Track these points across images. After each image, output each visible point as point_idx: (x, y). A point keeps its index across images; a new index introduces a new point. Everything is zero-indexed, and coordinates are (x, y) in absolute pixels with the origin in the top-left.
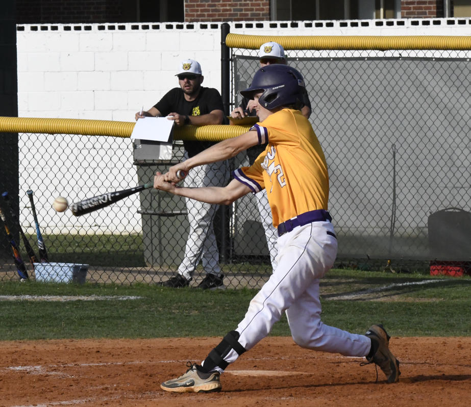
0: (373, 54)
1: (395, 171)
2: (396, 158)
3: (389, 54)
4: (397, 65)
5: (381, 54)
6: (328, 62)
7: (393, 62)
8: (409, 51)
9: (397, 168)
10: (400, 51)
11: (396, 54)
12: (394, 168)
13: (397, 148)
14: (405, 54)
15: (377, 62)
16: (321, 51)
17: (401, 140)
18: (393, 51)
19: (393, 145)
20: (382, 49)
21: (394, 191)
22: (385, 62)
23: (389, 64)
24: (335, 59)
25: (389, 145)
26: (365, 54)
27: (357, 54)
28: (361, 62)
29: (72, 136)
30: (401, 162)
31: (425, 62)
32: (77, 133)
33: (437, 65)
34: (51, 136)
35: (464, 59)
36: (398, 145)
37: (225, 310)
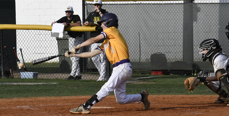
0: (132, 2)
3: (137, 2)
4: (140, 6)
5: (134, 2)
6: (117, 5)
7: (138, 5)
8: (144, 1)
9: (140, 40)
10: (141, 2)
11: (139, 2)
13: (140, 33)
15: (133, 5)
16: (115, 2)
23: (137, 6)
24: (120, 4)
25: (137, 32)
26: (129, 2)
27: (127, 2)
28: (128, 5)
29: (34, 30)
30: (141, 38)
31: (149, 5)
32: (36, 29)
33: (153, 6)
34: (27, 30)
35: (162, 4)
36: (140, 32)
37: (85, 87)
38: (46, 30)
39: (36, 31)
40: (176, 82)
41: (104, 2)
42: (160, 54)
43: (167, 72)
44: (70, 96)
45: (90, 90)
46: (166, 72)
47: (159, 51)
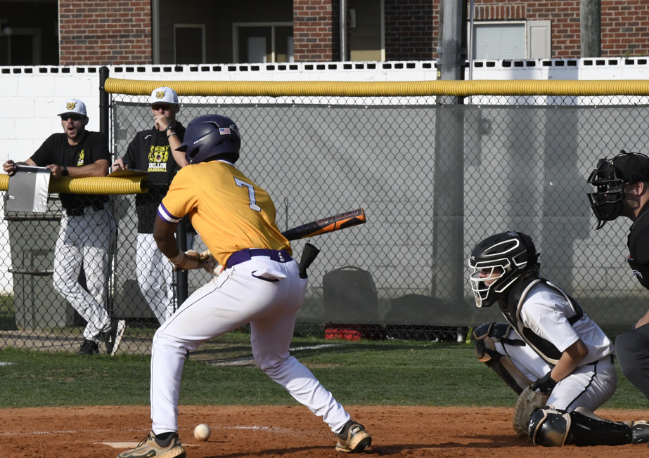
0: (264, 100)
1: (287, 227)
2: (289, 213)
3: (281, 100)
4: (289, 113)
5: (272, 100)
6: (215, 109)
7: (285, 109)
8: (302, 98)
9: (290, 224)
10: (293, 98)
11: (289, 100)
12: (286, 223)
13: (290, 202)
14: (298, 100)
15: (268, 109)
16: (207, 97)
17: (294, 193)
18: (285, 97)
19: (285, 199)
20: (274, 96)
22: (277, 109)
23: (281, 111)
24: (223, 106)
25: (281, 199)
26: (255, 100)
27: (246, 100)
28: (250, 109)
31: (320, 109)
33: (333, 112)
35: (362, 107)
36: (290, 199)
37: (104, 377)
40: (405, 364)
42: (354, 270)
43: (377, 329)
46: (373, 331)
47: (351, 262)
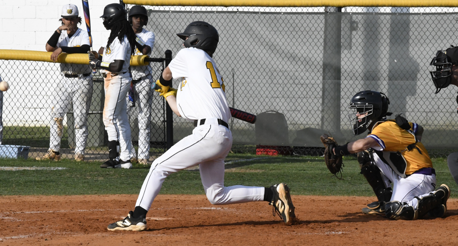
0: (220, 9)
1: (234, 86)
2: (234, 78)
3: (230, 9)
4: (235, 17)
5: (225, 9)
6: (190, 14)
7: (233, 14)
8: (243, 7)
9: (235, 84)
10: (238, 8)
11: (235, 9)
12: (233, 84)
13: (235, 71)
14: (241, 9)
15: (222, 14)
16: (185, 7)
17: (238, 66)
18: (233, 7)
19: (233, 69)
20: (226, 6)
21: (233, 99)
22: (228, 14)
23: (230, 16)
24: (195, 12)
25: (230, 69)
26: (214, 9)
27: (209, 9)
28: (212, 14)
29: (20, 61)
30: (238, 80)
31: (254, 15)
32: (24, 60)
33: (262, 17)
34: (6, 61)
35: (279, 13)
36: (236, 69)
37: (121, 177)
38: (44, 61)
39: (23, 62)
40: (304, 170)
41: (164, 7)
42: (274, 113)
43: (287, 149)
44: (88, 194)
45: (129, 184)
46: (285, 150)
47: (272, 108)
